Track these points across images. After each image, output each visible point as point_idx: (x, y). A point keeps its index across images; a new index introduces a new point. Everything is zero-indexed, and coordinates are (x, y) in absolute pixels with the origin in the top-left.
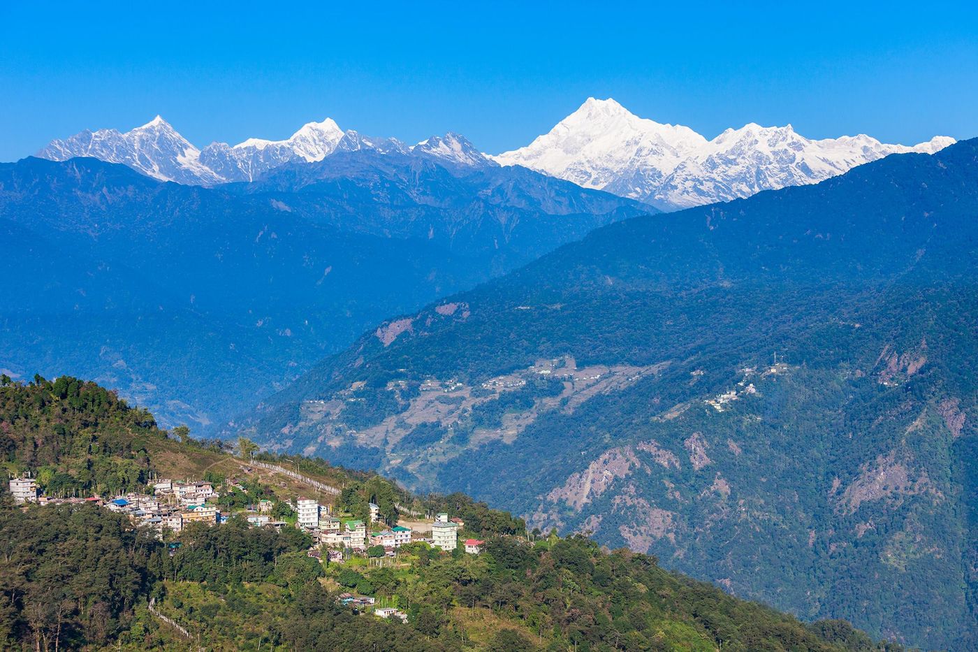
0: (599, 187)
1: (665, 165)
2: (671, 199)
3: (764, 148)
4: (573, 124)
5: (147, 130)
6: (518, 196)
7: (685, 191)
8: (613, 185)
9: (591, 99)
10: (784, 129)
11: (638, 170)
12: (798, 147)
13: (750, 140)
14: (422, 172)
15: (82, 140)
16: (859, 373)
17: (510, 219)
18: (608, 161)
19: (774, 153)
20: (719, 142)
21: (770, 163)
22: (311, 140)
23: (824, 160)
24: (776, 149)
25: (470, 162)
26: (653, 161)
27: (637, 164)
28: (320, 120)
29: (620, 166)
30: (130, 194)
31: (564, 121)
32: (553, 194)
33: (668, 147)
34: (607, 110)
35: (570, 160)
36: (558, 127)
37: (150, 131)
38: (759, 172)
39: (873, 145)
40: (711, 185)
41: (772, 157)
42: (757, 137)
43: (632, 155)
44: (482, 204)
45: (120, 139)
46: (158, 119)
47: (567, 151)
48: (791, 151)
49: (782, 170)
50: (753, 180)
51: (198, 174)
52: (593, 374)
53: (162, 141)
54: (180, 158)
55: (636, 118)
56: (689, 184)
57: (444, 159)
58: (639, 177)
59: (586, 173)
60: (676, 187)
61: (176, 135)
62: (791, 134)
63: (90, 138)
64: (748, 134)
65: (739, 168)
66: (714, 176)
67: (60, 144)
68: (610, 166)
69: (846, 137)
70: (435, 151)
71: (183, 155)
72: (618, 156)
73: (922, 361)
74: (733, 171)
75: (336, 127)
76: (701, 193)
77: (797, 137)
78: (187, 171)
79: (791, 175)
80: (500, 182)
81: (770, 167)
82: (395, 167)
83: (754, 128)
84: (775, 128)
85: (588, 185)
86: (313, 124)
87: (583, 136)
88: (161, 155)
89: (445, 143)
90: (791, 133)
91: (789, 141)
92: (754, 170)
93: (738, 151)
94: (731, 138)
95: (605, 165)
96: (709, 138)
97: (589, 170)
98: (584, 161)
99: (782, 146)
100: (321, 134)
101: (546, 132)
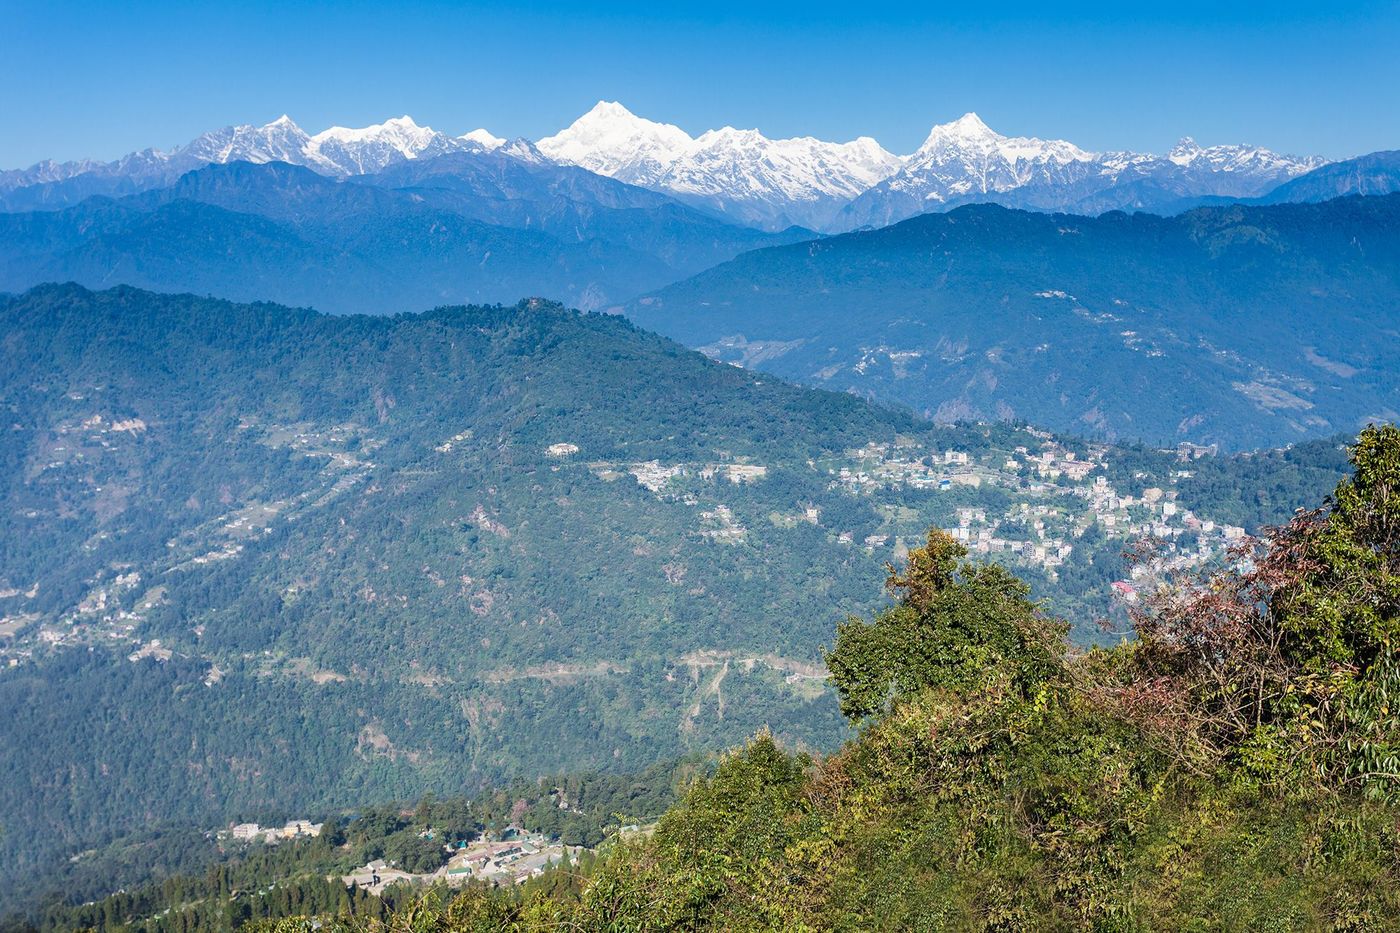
0: (609, 174)
1: (664, 158)
2: (673, 187)
3: (737, 146)
4: (589, 121)
5: (277, 126)
6: (578, 190)
7: (682, 180)
8: (621, 171)
9: (602, 102)
10: (753, 132)
11: (643, 161)
12: (763, 146)
13: (727, 139)
14: (507, 169)
15: (227, 133)
16: (928, 352)
17: (586, 212)
18: (616, 152)
19: (745, 151)
20: (703, 141)
21: (743, 159)
22: (392, 132)
23: (782, 157)
24: (747, 147)
25: (536, 161)
26: (654, 155)
27: (641, 157)
28: (400, 117)
29: (627, 156)
30: (318, 191)
31: (581, 119)
32: (604, 188)
33: (663, 143)
34: (613, 111)
35: (586, 151)
36: (576, 123)
37: (279, 127)
38: (735, 166)
39: (817, 145)
40: (701, 175)
41: (743, 154)
42: (732, 138)
43: (636, 148)
44: (564, 200)
45: (257, 133)
46: (284, 119)
47: (583, 143)
48: (758, 150)
49: (752, 165)
50: (731, 172)
51: (320, 163)
52: (758, 346)
53: (290, 135)
54: (304, 149)
55: (636, 117)
56: (686, 174)
57: (516, 158)
58: (644, 167)
59: (599, 161)
60: (675, 177)
61: (300, 131)
62: (759, 137)
63: (233, 131)
64: (725, 135)
65: (720, 162)
66: (702, 168)
67: (210, 136)
68: (618, 156)
69: (797, 139)
70: (509, 152)
71: (306, 147)
72: (624, 148)
73: (966, 347)
74: (716, 164)
75: (413, 123)
76: (694, 182)
77: (763, 139)
78: (311, 160)
79: (759, 168)
80: (564, 178)
81: (743, 161)
82: (486, 165)
83: (729, 130)
84: (745, 131)
85: (601, 172)
86: (394, 120)
87: (596, 131)
88: (289, 146)
89: (517, 145)
90: (758, 135)
91: (757, 142)
92: (731, 164)
93: (717, 147)
94: (712, 137)
95: (615, 155)
96: (694, 137)
97: (602, 159)
98: (598, 151)
99: (750, 145)
100: (401, 128)
101: (567, 127)
